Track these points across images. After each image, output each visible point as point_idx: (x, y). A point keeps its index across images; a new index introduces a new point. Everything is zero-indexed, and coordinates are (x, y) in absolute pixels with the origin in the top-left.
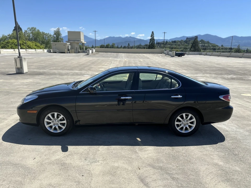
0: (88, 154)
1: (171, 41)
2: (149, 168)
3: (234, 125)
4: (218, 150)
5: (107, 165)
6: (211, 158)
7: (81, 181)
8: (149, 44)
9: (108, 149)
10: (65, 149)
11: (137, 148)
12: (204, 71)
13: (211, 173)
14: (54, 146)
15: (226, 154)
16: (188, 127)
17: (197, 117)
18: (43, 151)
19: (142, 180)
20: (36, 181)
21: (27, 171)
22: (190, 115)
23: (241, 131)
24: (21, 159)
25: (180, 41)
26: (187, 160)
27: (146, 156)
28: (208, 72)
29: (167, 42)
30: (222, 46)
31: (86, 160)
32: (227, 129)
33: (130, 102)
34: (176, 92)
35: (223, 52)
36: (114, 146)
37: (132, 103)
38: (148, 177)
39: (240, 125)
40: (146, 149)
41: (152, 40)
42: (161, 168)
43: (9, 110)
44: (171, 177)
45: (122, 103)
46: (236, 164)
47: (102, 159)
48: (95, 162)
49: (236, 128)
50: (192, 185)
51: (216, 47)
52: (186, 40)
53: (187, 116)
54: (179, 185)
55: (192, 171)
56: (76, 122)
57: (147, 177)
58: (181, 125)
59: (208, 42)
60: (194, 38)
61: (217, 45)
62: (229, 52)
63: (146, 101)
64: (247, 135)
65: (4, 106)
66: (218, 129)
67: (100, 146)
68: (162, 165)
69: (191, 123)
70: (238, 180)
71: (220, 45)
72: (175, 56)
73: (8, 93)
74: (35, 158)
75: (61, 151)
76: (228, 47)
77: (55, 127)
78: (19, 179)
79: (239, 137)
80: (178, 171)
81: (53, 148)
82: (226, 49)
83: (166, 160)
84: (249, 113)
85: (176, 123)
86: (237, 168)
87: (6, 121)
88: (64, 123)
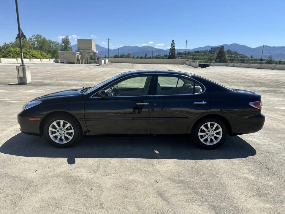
0: (98, 166)
1: (193, 52)
2: (168, 182)
3: (267, 138)
4: (248, 164)
5: (120, 178)
6: (241, 172)
7: (89, 194)
8: (169, 54)
9: (122, 162)
10: (71, 162)
11: (155, 161)
12: (232, 83)
13: (239, 188)
14: (60, 159)
15: (258, 168)
16: (213, 139)
17: (224, 126)
18: (46, 163)
19: (160, 194)
20: (38, 195)
21: (27, 184)
22: (216, 125)
23: (275, 144)
24: (20, 171)
25: (205, 51)
26: (213, 174)
27: (165, 169)
28: (236, 84)
30: (252, 57)
31: (95, 172)
32: (259, 142)
33: (147, 110)
34: (200, 98)
35: (253, 63)
36: (128, 159)
37: (149, 110)
38: (168, 191)
39: (273, 138)
40: (165, 162)
41: (172, 49)
42: (182, 182)
43: (8, 121)
44: (194, 192)
45: (138, 111)
46: (269, 179)
47: (114, 172)
48: (106, 175)
49: (269, 141)
50: (219, 200)
51: (245, 58)
52: (210, 49)
53: (212, 125)
54: (204, 200)
55: (219, 186)
56: (86, 132)
57: (166, 191)
58: (205, 135)
59: (236, 53)
60: (220, 47)
61: (246, 55)
62: (260, 63)
63: (165, 109)
64: (282, 149)
65: (4, 117)
66: (248, 142)
67: (112, 158)
68: (183, 179)
69: (216, 133)
70: (272, 195)
71: (249, 56)
72: (199, 67)
73: (8, 104)
74: (37, 171)
75: (68, 164)
76: (258, 58)
77: (61, 137)
78: (18, 192)
79: (272, 150)
80: (202, 185)
81: (58, 160)
82: (257, 61)
83: (188, 174)
84: (284, 126)
85: (200, 134)
86: (271, 183)
87: (5, 132)
88: (72, 133)
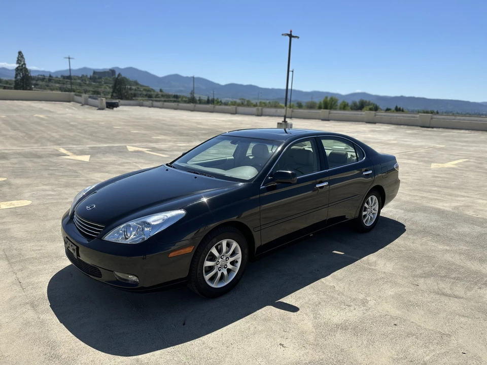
1: (59, 76)
8: (14, 80)
16: (372, 216)
22: (374, 198)
25: (81, 77)
29: (50, 76)
30: (161, 91)
35: (165, 101)
41: (21, 70)
51: (152, 93)
52: (92, 74)
58: (367, 215)
59: (136, 83)
60: (108, 72)
61: (153, 88)
62: (175, 101)
69: (374, 209)
71: (157, 89)
74: (281, 345)
75: (290, 312)
76: (170, 93)
77: (222, 273)
82: (169, 98)
85: (363, 213)
